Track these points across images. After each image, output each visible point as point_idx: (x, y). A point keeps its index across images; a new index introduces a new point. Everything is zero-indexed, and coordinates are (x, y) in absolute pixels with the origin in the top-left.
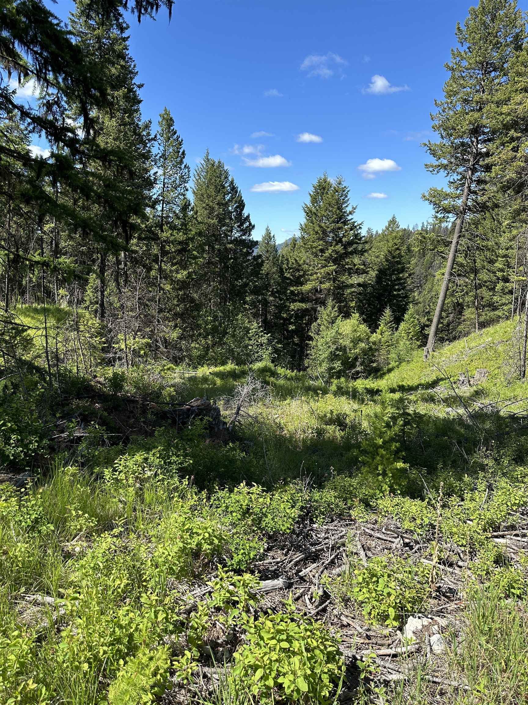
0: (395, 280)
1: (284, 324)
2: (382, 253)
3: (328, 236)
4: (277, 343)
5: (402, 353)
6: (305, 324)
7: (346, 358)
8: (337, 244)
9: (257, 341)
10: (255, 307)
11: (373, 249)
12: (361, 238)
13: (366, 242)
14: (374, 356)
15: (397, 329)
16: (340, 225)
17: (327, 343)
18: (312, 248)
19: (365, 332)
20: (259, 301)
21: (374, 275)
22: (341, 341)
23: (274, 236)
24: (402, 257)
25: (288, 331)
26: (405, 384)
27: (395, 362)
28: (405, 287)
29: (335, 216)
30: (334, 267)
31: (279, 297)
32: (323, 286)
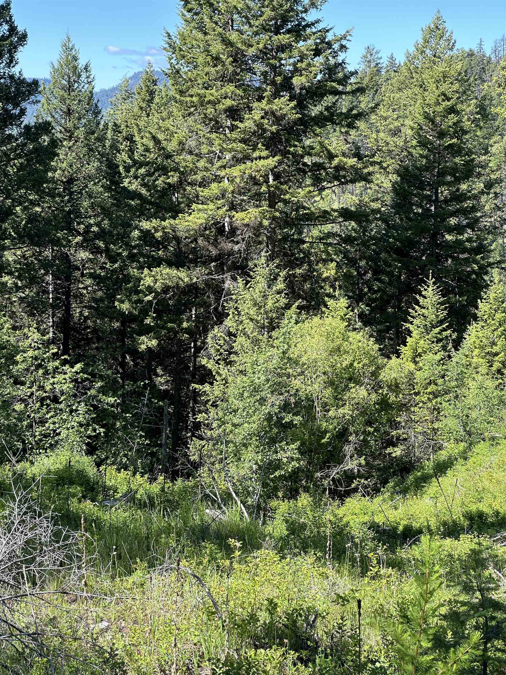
0: (446, 201)
1: (122, 334)
2: (408, 122)
3: (250, 70)
4: (103, 391)
5: (474, 414)
6: (188, 331)
7: (312, 433)
8: (276, 95)
9: (41, 388)
10: (33, 281)
11: (382, 111)
12: (346, 78)
13: (361, 90)
14: (396, 425)
15: (457, 344)
16: (284, 38)
17: (256, 390)
18: (202, 104)
19: (366, 354)
20: (46, 265)
21: (387, 185)
22: (296, 383)
23: (86, 68)
24: (465, 132)
25: (135, 353)
26: (486, 510)
27: (457, 441)
28: (477, 220)
29: (268, 13)
30: (272, 162)
31: (107, 250)
32: (240, 217)
